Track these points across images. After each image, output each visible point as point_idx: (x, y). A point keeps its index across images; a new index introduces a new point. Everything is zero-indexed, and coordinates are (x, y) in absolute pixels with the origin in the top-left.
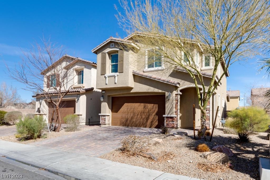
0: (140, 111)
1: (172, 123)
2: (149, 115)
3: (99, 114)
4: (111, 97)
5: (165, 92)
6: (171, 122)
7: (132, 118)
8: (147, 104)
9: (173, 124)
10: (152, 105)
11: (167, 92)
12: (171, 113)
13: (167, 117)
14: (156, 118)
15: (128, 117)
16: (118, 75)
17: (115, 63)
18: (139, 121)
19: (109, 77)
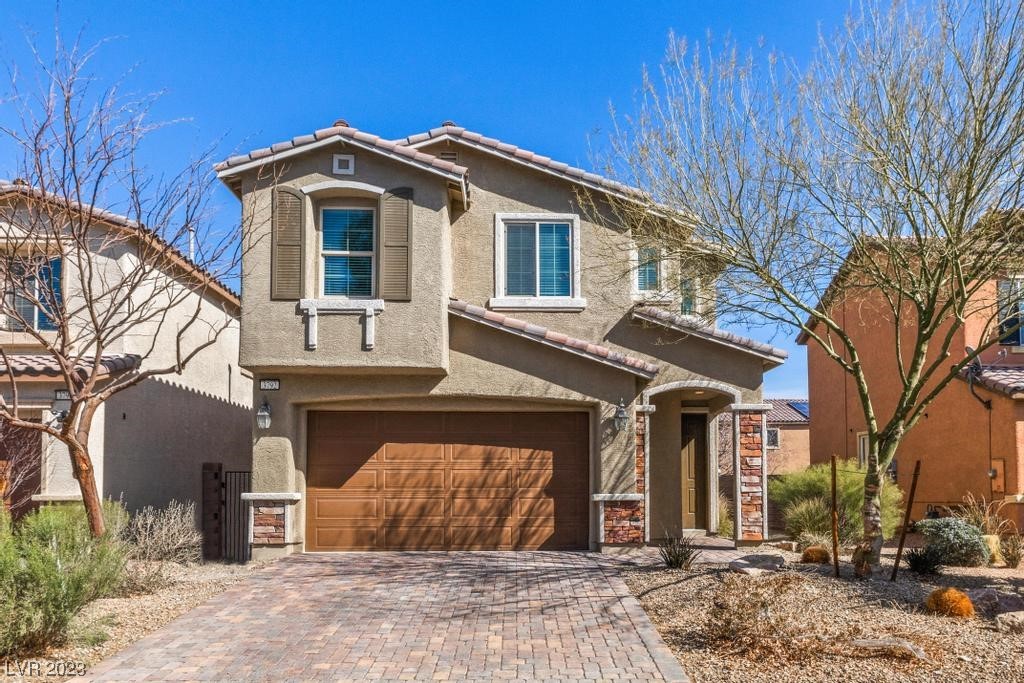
0: (467, 480)
1: (632, 523)
2: (508, 495)
3: (245, 496)
4: (304, 410)
5: (597, 400)
6: (627, 523)
7: (423, 511)
8: (501, 449)
9: (637, 528)
10: (526, 452)
11: (606, 403)
12: (622, 486)
13: (611, 504)
14: (544, 507)
15: (403, 507)
16: (378, 312)
17: (347, 253)
18: (459, 523)
19: (324, 313)
